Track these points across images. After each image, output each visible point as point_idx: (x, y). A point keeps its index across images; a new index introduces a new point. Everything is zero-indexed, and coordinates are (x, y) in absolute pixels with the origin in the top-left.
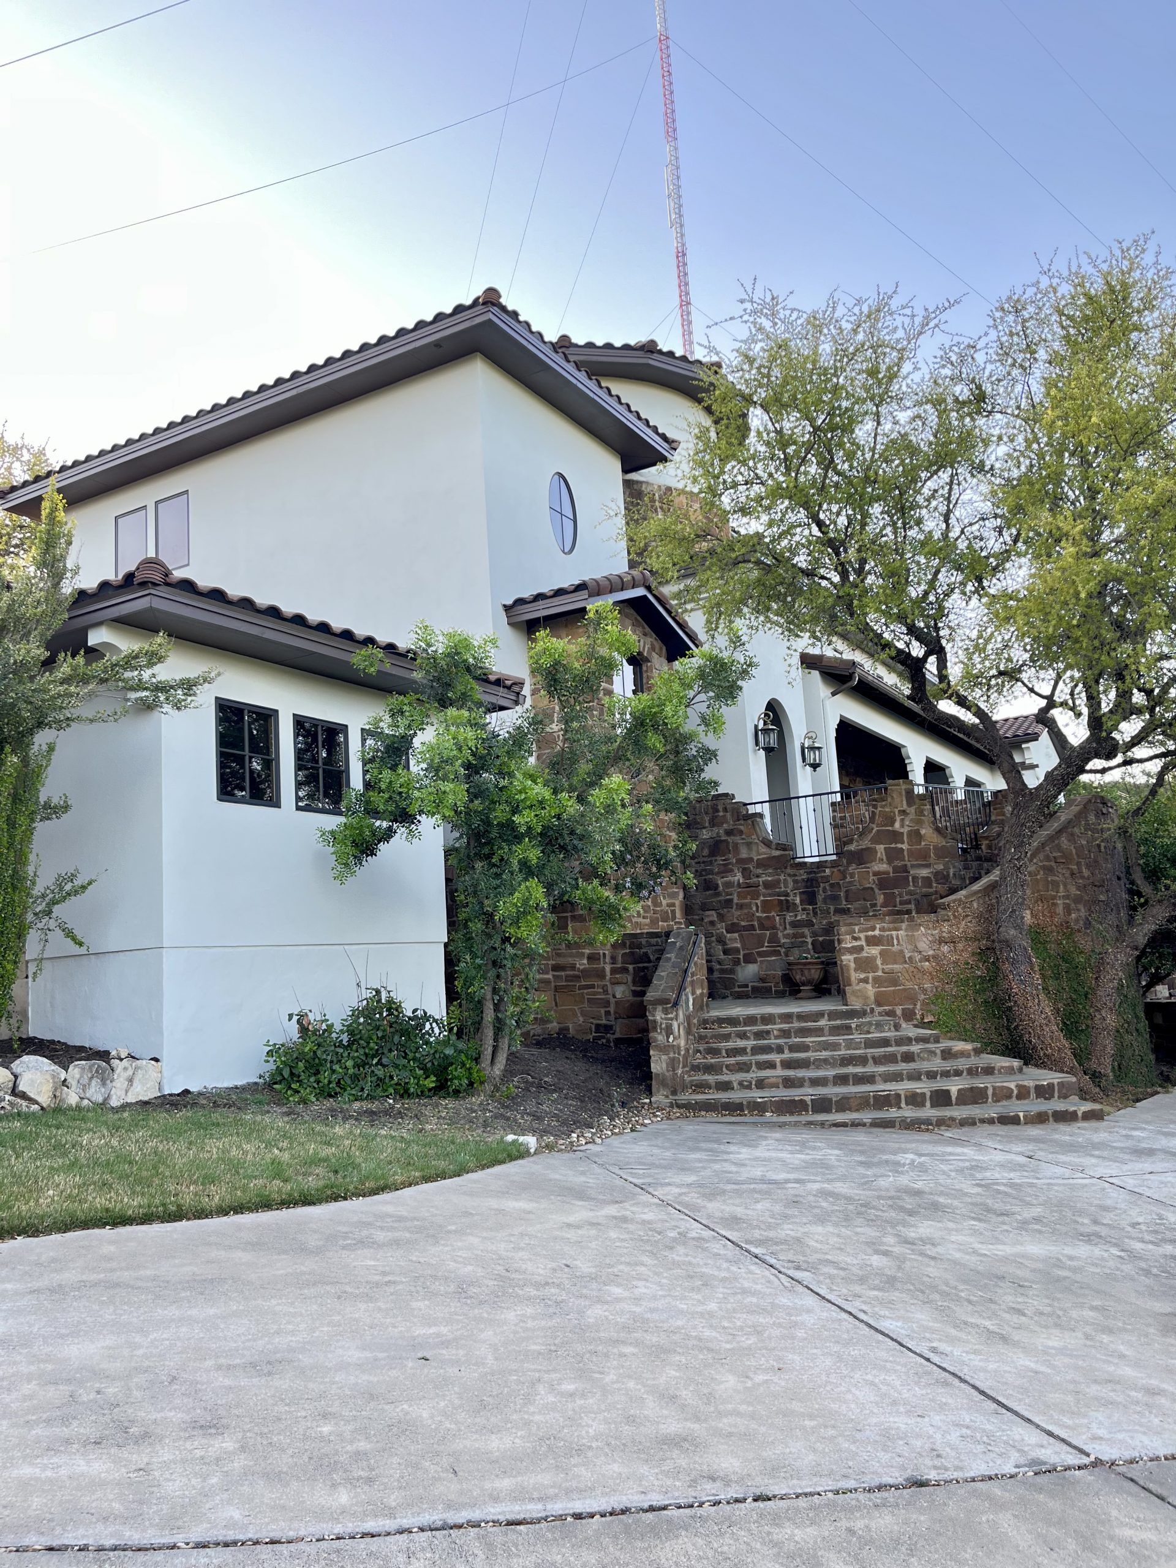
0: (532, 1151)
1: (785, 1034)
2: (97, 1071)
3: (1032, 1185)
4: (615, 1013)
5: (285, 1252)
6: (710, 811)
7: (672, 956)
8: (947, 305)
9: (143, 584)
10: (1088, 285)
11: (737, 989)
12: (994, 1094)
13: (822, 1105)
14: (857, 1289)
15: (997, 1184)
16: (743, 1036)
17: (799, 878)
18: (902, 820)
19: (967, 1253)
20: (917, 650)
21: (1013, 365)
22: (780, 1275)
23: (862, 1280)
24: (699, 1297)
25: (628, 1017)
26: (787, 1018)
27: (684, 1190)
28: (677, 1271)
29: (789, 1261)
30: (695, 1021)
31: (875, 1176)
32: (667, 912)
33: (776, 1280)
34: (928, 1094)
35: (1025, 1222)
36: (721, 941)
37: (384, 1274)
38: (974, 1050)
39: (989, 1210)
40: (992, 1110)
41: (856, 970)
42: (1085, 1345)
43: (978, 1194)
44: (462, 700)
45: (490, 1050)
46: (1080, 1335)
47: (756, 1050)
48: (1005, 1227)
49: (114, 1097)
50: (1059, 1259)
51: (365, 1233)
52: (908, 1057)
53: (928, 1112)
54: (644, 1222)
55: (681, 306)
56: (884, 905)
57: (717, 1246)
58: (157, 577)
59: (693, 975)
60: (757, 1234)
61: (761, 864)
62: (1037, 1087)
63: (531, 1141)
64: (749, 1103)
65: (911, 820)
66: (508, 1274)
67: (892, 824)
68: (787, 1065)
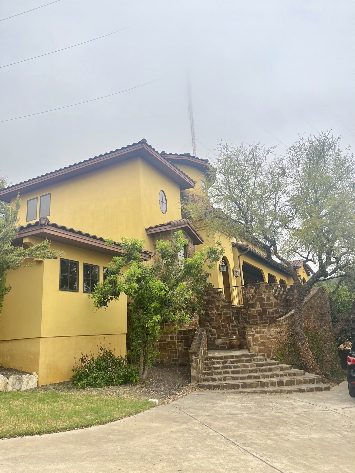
0: (157, 404)
1: (232, 362)
2: (18, 379)
3: (312, 414)
4: (179, 355)
5: (85, 445)
6: (207, 291)
7: (197, 337)
8: (274, 147)
9: (41, 225)
10: (314, 143)
11: (215, 347)
12: (297, 382)
13: (244, 386)
14: (265, 453)
15: (302, 413)
16: (219, 363)
17: (234, 312)
18: (265, 294)
19: (296, 438)
20: (268, 244)
21: (293, 165)
22: (241, 449)
23: (266, 449)
24: (216, 457)
25: (183, 357)
26: (232, 357)
27: (206, 418)
28: (209, 448)
29: (243, 443)
30: (204, 358)
31: (264, 411)
32: (194, 323)
33: (239, 450)
34: (277, 382)
35: (312, 426)
36: (210, 331)
37: (117, 452)
38: (290, 367)
39: (300, 423)
40: (297, 387)
41: (253, 341)
42: (335, 469)
43: (296, 417)
44: (136, 259)
45: (142, 370)
46: (333, 465)
47: (224, 368)
48: (306, 428)
49: (23, 388)
50: (323, 439)
51: (109, 437)
52: (270, 370)
53: (277, 388)
54: (195, 430)
55: (192, 140)
56: (260, 320)
57: (220, 438)
58: (46, 223)
59: (203, 343)
60: (231, 434)
61: (222, 307)
62: (310, 380)
63: (157, 401)
64: (222, 385)
65: (267, 294)
66: (156, 451)
67: (262, 295)
68: (233, 372)
